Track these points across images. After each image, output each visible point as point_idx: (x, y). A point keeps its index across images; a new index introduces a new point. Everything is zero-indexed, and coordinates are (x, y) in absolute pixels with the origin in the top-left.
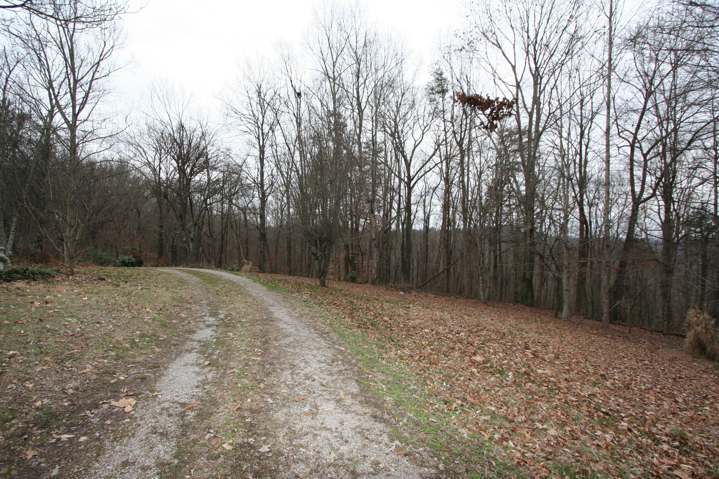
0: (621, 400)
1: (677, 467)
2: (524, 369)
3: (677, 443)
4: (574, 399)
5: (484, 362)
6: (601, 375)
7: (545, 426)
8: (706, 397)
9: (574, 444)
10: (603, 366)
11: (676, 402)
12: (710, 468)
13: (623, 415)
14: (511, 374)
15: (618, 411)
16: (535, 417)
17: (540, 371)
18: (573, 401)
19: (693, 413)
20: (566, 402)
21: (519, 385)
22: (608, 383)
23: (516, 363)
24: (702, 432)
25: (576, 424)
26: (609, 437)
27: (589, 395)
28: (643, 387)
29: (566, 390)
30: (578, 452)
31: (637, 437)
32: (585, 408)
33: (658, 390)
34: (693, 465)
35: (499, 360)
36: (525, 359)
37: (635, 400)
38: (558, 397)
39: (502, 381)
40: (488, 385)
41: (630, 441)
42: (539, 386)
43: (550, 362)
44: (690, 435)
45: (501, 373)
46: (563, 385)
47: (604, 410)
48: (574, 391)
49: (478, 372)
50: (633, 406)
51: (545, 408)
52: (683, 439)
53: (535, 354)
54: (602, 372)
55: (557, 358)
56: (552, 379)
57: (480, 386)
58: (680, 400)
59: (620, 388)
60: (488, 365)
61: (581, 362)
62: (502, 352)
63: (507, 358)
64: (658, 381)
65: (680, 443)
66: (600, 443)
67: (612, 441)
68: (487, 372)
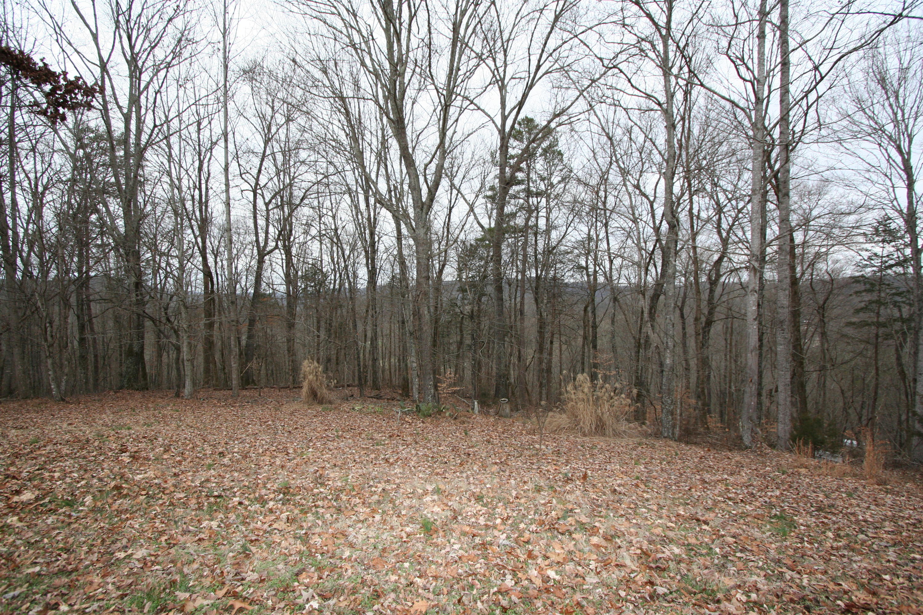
0: (236, 474)
1: (278, 518)
2: (113, 484)
3: (282, 495)
4: (182, 495)
5: (37, 499)
6: (220, 453)
7: (130, 552)
8: (310, 441)
9: (169, 553)
10: (223, 442)
11: (288, 454)
12: (303, 505)
13: (236, 490)
14: (89, 499)
15: (232, 488)
16: (119, 545)
17: (138, 477)
18: (180, 499)
19: (298, 458)
20: (172, 504)
21: (101, 510)
22: (226, 461)
23: (100, 480)
24: (303, 473)
25: (177, 528)
26: (214, 524)
27: (202, 483)
28: (261, 451)
29: (172, 489)
30: (172, 562)
31: (246, 508)
32: (194, 501)
33: (274, 448)
34: (291, 511)
35: (71, 484)
36: (116, 469)
37: (251, 468)
38: (161, 502)
39: (70, 516)
40: (37, 533)
41: (238, 516)
42: (136, 497)
43: (157, 459)
44: (293, 482)
45: (69, 504)
46: (171, 481)
47: (216, 493)
48: (184, 485)
49: (21, 520)
50: (248, 475)
51: (137, 526)
52: (287, 488)
53: (134, 457)
54: (221, 450)
55: (166, 451)
56: (156, 481)
57: (18, 542)
58: (291, 451)
59: (238, 461)
60: (47, 500)
61: (197, 446)
62: (78, 471)
63: (86, 476)
64: (275, 438)
65: (284, 494)
66: (202, 536)
67: (219, 526)
68: (41, 513)
